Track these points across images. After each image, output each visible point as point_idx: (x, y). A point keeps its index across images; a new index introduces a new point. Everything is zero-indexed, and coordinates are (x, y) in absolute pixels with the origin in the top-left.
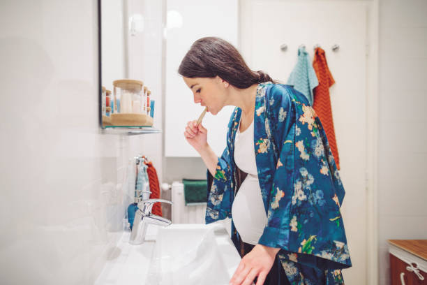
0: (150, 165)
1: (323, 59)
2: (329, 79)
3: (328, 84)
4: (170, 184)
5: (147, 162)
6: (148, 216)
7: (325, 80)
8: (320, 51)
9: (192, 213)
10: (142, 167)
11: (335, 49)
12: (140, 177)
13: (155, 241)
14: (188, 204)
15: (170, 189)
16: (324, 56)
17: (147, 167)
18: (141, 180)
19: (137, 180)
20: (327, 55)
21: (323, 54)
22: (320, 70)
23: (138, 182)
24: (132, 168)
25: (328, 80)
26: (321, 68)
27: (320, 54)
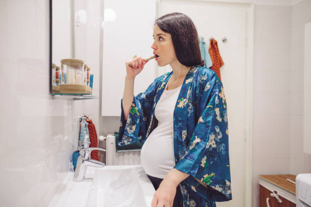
0: (90, 122)
1: (216, 47)
2: (220, 61)
3: (219, 65)
4: (105, 136)
5: (88, 120)
6: (88, 160)
7: (217, 62)
8: (214, 42)
9: (121, 157)
10: (84, 123)
11: (224, 41)
12: (82, 131)
13: (92, 179)
14: (118, 151)
15: (105, 140)
16: (217, 45)
17: (87, 124)
18: (82, 133)
19: (80, 133)
20: (218, 44)
21: (216, 43)
22: (214, 55)
23: (81, 135)
24: (76, 125)
25: (219, 63)
26: (214, 54)
27: (213, 43)
